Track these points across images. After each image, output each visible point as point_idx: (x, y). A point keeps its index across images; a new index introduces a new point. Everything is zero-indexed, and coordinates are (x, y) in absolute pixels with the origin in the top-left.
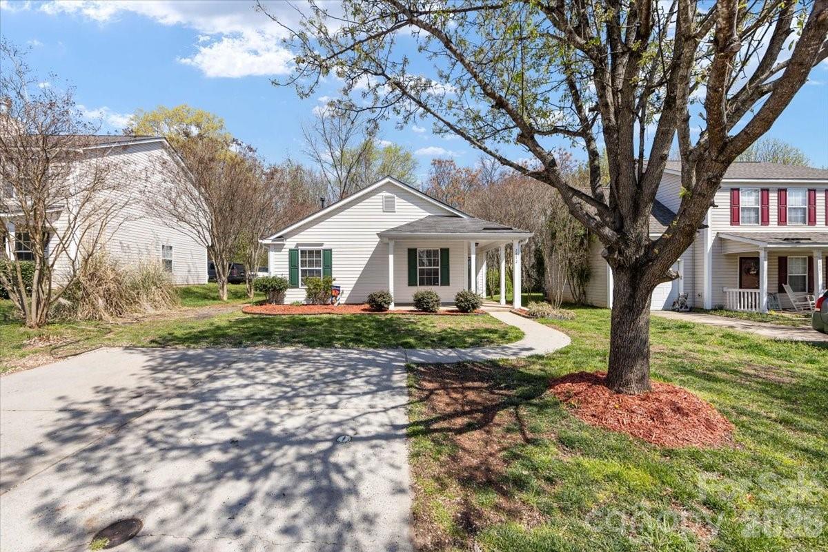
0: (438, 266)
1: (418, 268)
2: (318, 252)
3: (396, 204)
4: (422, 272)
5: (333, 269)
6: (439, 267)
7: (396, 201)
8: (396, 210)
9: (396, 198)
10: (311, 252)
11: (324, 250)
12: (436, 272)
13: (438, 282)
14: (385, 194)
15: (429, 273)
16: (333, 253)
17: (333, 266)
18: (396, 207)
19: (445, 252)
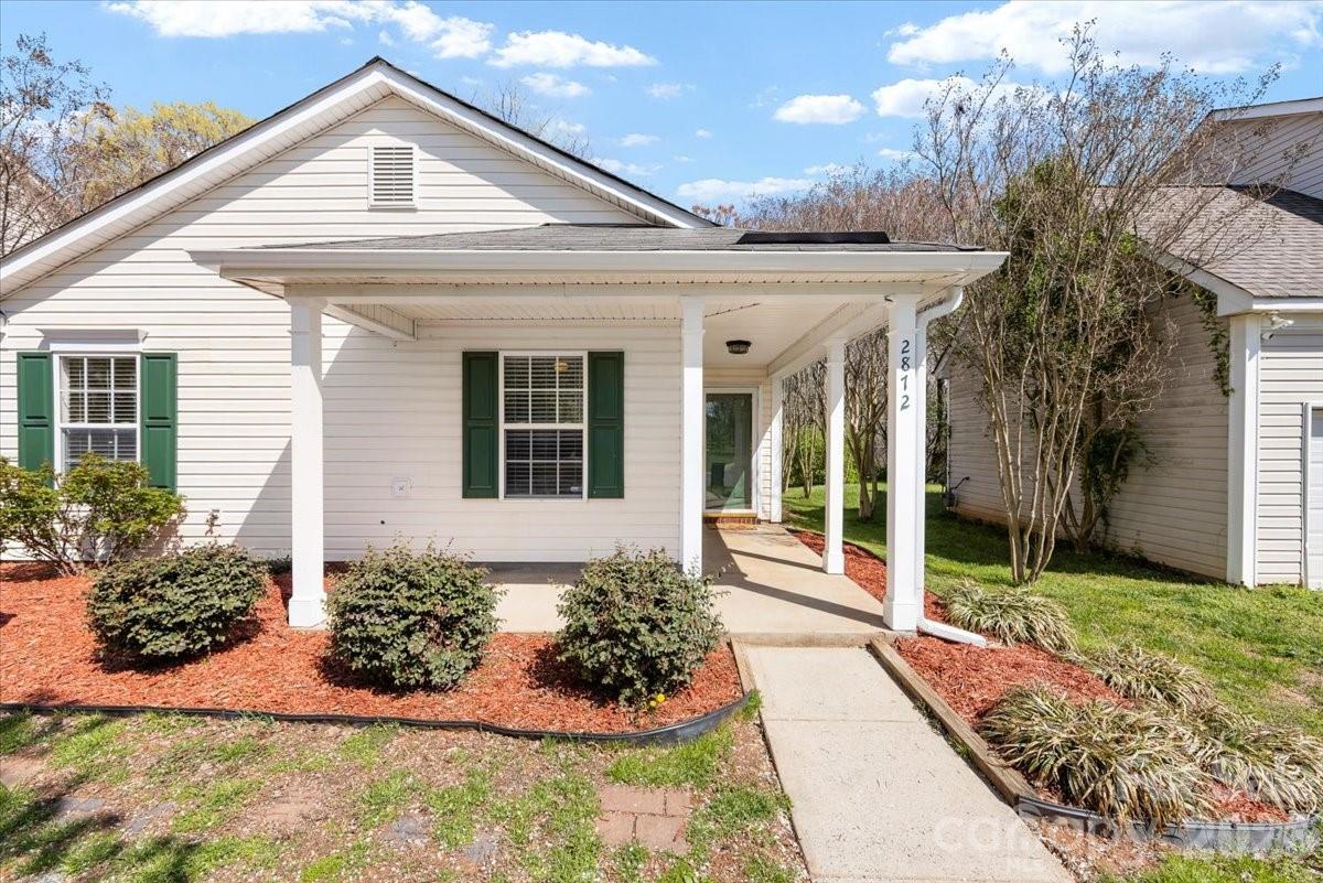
0: (580, 420)
1: (503, 426)
2: (125, 365)
3: (417, 179)
4: (517, 444)
5: (181, 430)
6: (584, 426)
7: (417, 166)
8: (417, 203)
9: (418, 153)
10: (99, 364)
11: (148, 357)
12: (571, 445)
13: (580, 483)
14: (377, 138)
15: (544, 445)
16: (181, 368)
17: (181, 418)
18: (417, 192)
19: (607, 368)
